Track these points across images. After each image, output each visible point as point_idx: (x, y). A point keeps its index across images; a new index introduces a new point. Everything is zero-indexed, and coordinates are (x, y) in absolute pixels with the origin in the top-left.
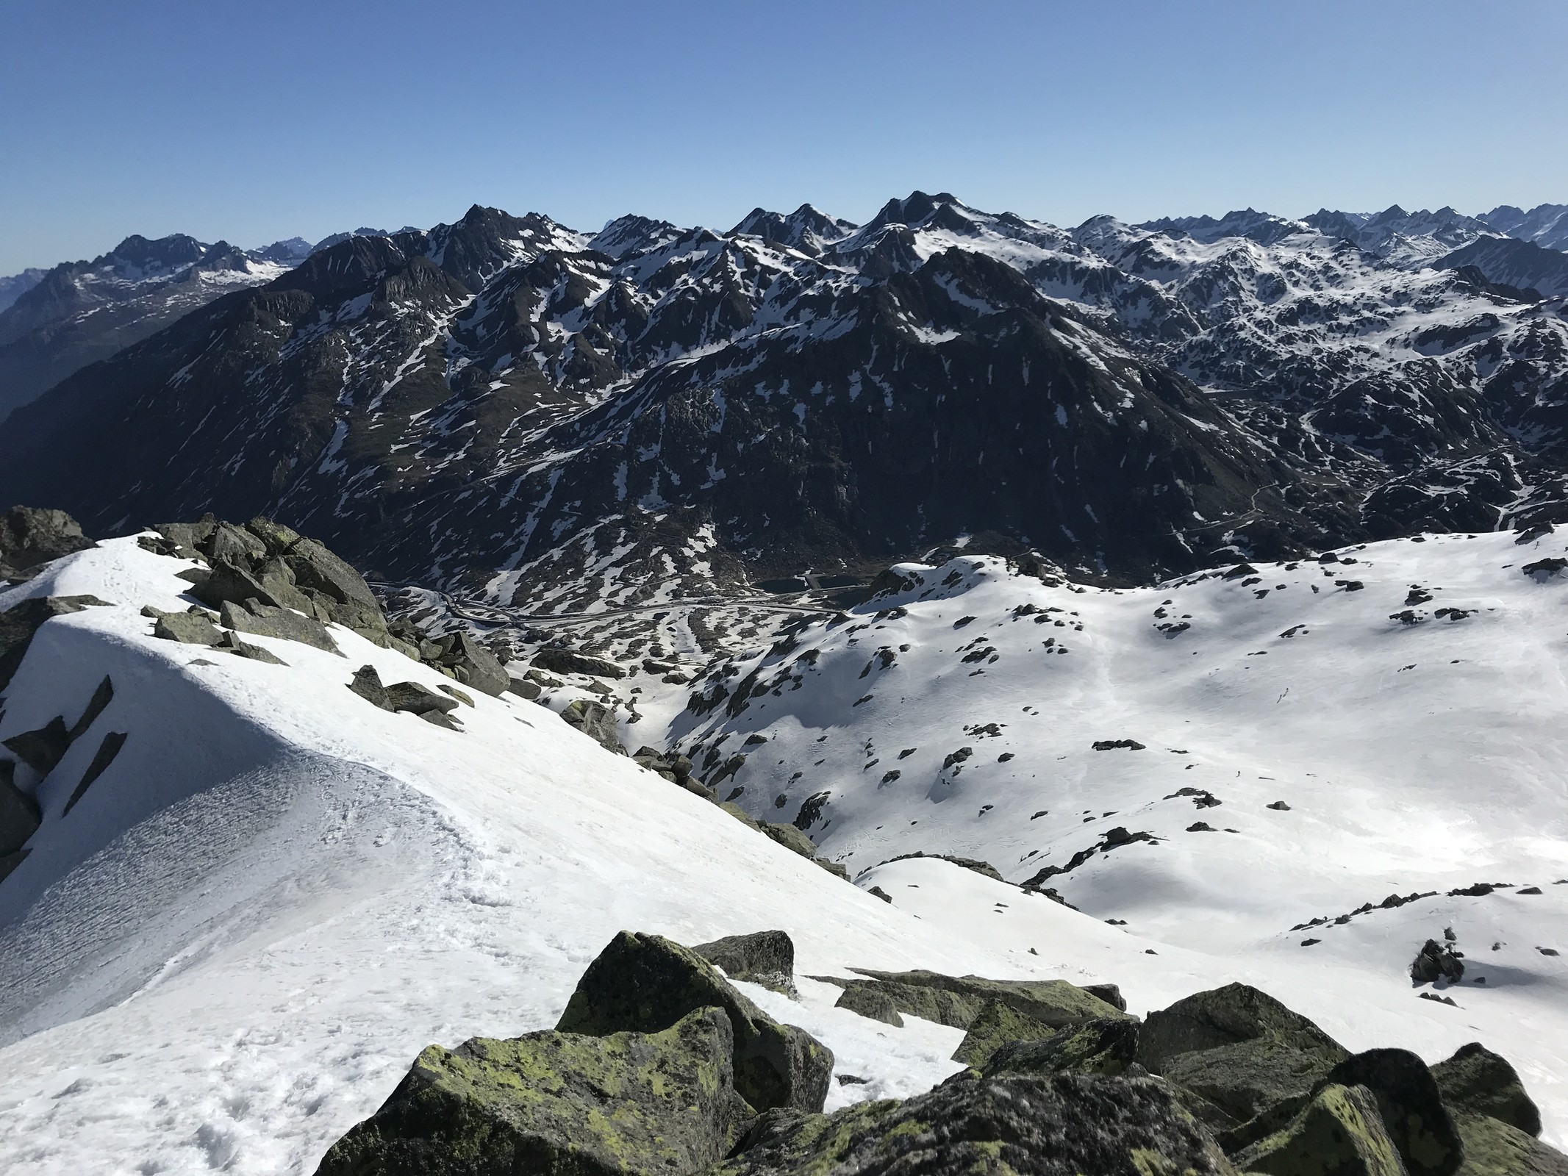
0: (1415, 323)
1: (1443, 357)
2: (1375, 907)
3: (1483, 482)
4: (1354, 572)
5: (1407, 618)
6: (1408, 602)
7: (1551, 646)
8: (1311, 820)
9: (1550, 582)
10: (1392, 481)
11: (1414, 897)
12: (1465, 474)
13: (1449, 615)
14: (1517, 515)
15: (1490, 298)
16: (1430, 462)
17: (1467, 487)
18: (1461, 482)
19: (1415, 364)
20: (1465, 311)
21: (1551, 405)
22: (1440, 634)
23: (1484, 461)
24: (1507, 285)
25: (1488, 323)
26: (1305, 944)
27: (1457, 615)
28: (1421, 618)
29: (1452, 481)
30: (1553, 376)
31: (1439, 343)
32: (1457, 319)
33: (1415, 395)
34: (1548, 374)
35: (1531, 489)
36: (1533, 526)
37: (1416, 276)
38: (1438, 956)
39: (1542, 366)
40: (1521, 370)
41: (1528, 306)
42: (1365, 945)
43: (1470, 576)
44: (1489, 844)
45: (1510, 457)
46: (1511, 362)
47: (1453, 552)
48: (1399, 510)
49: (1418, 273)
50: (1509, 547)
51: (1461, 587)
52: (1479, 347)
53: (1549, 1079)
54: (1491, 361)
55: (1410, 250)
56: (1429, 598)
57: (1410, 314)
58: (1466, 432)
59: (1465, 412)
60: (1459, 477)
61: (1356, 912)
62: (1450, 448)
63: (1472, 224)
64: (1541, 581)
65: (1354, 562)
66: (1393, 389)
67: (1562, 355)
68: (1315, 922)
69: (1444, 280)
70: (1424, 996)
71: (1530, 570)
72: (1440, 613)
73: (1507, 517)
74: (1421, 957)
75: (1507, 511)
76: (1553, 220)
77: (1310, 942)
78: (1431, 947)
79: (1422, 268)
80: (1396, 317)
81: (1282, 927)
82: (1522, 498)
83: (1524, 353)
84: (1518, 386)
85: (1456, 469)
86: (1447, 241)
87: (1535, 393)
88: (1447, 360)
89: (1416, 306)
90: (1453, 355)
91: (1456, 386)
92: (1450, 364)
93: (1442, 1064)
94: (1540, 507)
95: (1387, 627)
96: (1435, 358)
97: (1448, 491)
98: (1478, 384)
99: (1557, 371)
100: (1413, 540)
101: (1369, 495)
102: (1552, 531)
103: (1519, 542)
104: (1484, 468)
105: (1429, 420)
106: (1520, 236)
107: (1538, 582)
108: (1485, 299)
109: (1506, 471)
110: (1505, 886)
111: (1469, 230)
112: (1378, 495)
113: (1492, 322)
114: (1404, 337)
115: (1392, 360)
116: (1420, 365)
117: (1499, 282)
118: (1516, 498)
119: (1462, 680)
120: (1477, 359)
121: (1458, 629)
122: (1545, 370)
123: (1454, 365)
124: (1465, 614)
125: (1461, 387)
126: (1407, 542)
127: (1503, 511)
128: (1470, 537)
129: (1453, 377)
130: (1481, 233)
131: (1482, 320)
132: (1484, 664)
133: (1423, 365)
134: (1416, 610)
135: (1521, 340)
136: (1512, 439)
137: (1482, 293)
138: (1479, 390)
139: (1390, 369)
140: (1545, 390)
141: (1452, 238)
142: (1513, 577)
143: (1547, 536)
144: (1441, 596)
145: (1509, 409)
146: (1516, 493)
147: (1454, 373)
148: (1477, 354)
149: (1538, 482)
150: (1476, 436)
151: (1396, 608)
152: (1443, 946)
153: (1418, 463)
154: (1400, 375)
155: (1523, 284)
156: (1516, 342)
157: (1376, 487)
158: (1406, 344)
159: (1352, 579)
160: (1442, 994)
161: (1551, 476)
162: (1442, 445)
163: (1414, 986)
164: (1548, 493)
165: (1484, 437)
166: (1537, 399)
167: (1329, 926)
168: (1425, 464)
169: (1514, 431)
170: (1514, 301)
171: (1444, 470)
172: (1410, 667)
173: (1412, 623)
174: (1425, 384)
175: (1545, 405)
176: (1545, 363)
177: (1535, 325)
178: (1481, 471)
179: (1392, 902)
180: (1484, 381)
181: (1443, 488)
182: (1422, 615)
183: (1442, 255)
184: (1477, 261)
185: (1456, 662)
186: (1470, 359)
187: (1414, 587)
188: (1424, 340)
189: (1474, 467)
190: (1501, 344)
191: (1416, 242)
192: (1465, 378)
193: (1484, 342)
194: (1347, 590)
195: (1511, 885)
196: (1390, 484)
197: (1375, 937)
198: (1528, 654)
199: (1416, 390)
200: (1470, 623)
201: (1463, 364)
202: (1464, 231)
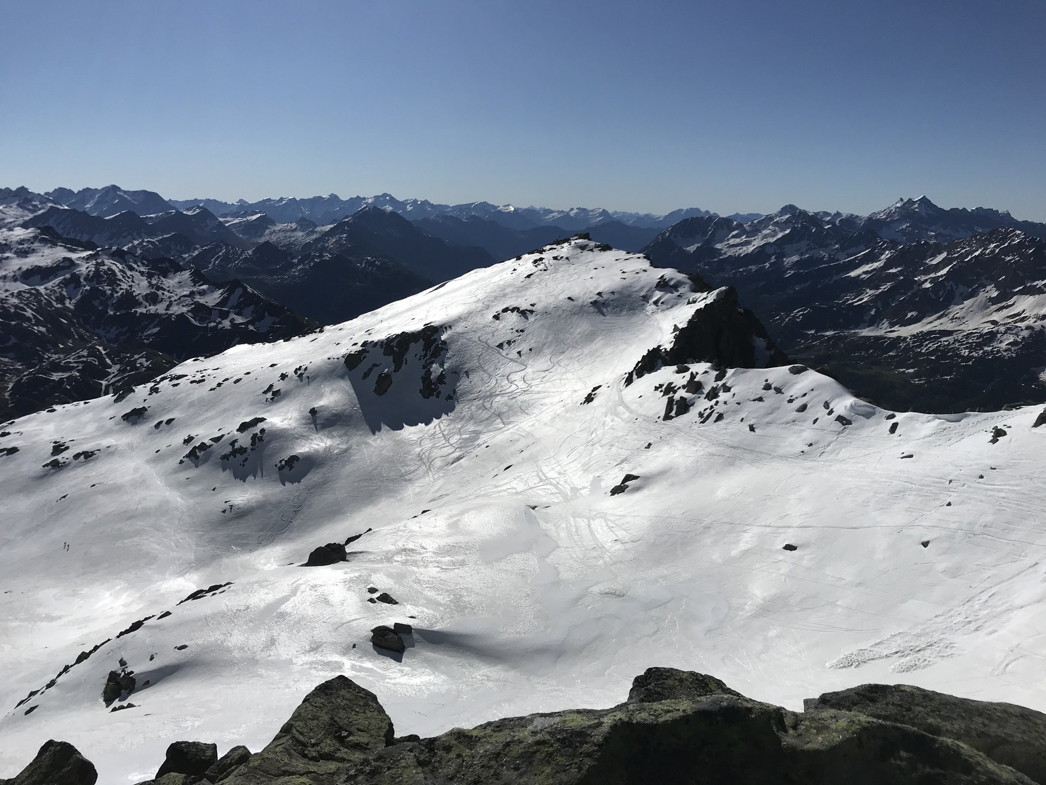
0: (17, 264)
1: (43, 287)
2: (72, 666)
3: (87, 366)
4: (10, 441)
5: (56, 466)
6: (53, 454)
7: (148, 462)
8: (15, 624)
9: (140, 423)
10: (25, 373)
11: (96, 648)
12: (75, 362)
13: (82, 457)
14: (113, 384)
15: (65, 247)
16: (50, 357)
17: (78, 371)
18: (73, 368)
19: (24, 292)
20: (50, 256)
21: (118, 313)
22: (80, 471)
23: (85, 353)
24: (74, 239)
25: (67, 264)
26: (27, 713)
27: (88, 455)
28: (64, 463)
29: (67, 368)
30: (115, 295)
31: (38, 277)
32: (46, 261)
33: (29, 313)
34: (112, 295)
35: (118, 367)
36: (122, 391)
37: (11, 233)
38: (118, 680)
39: (107, 289)
40: (95, 293)
41: (91, 252)
42: (69, 694)
43: (91, 428)
44: (138, 595)
45: (101, 348)
46: (88, 288)
47: (76, 415)
48: (35, 393)
49: (12, 230)
50: (111, 406)
51: (87, 436)
52: (65, 279)
53: (197, 724)
54: (75, 288)
55: (3, 215)
56: (67, 448)
57: (12, 258)
58: (70, 336)
59: (65, 322)
60: (71, 365)
61: (59, 675)
62: (61, 346)
63: (44, 199)
64: (134, 423)
65: (9, 434)
66: (12, 310)
67: (118, 282)
68: (32, 694)
69: (32, 235)
70: (114, 710)
71: (126, 417)
72: (77, 456)
73: (107, 386)
74: (107, 685)
75: (106, 382)
76: (94, 198)
77: (32, 709)
78: (113, 676)
79: (14, 227)
80: (4, 261)
81: (9, 708)
82: (113, 373)
83: (95, 282)
84: (96, 303)
85: (68, 360)
86: (29, 210)
87: (107, 306)
88: (46, 289)
89: (15, 253)
90: (50, 285)
91: (56, 306)
92: (48, 291)
93: (31, 764)
94: (126, 377)
95: (42, 474)
96: (37, 287)
97: (66, 375)
98: (70, 303)
99: (117, 292)
100: (48, 411)
101: (11, 386)
102: (134, 391)
103: (116, 401)
104: (86, 357)
105: (43, 329)
106: (76, 207)
107: (133, 425)
108: (62, 248)
109: (100, 357)
110: (150, 618)
111: (41, 203)
112: (18, 384)
113: (69, 264)
114: (12, 274)
115: (7, 291)
116: (28, 293)
117: (69, 237)
118: (109, 374)
119: (100, 496)
120: (66, 286)
121: (91, 464)
122: (110, 292)
123: (51, 291)
124: (93, 453)
125: (59, 306)
126: (44, 413)
127: (104, 383)
128: (86, 403)
129: (52, 299)
130: (50, 205)
131: (63, 262)
132: (111, 482)
133: (30, 293)
134: (59, 457)
135: (91, 274)
136: (100, 338)
137: (59, 244)
138: (72, 307)
139: (7, 297)
140: (113, 304)
141: (31, 207)
142: (117, 424)
143: (132, 395)
144: (74, 445)
145: (93, 318)
146: (109, 370)
147: (53, 297)
148: (65, 283)
149: (121, 362)
150: (76, 337)
151: (46, 459)
152: (120, 672)
153: (41, 359)
154: (15, 301)
155: (85, 238)
156: (88, 275)
157: (15, 379)
158: (15, 279)
159: (10, 446)
160: (125, 704)
161: (128, 357)
162: (55, 346)
163: (107, 707)
164: (128, 368)
165: (81, 337)
166: (109, 311)
167: (43, 693)
168: (46, 359)
169: (100, 331)
170: (81, 249)
171: (60, 362)
172: (64, 497)
173: (59, 467)
174: (34, 306)
175: (115, 314)
176: (109, 288)
177: (98, 264)
178: (85, 359)
179: (83, 657)
180: (73, 301)
181: (62, 374)
182: (65, 460)
183: (27, 218)
184: (51, 223)
185: (94, 485)
186: (61, 287)
187: (55, 442)
188: (27, 276)
189: (79, 357)
190: (79, 276)
191: (6, 209)
192: (61, 299)
193: (68, 276)
194: (7, 454)
195: (153, 616)
196: (25, 376)
197: (76, 686)
198: (136, 470)
199: (28, 310)
200: (97, 459)
201: (58, 291)
202: (38, 203)
